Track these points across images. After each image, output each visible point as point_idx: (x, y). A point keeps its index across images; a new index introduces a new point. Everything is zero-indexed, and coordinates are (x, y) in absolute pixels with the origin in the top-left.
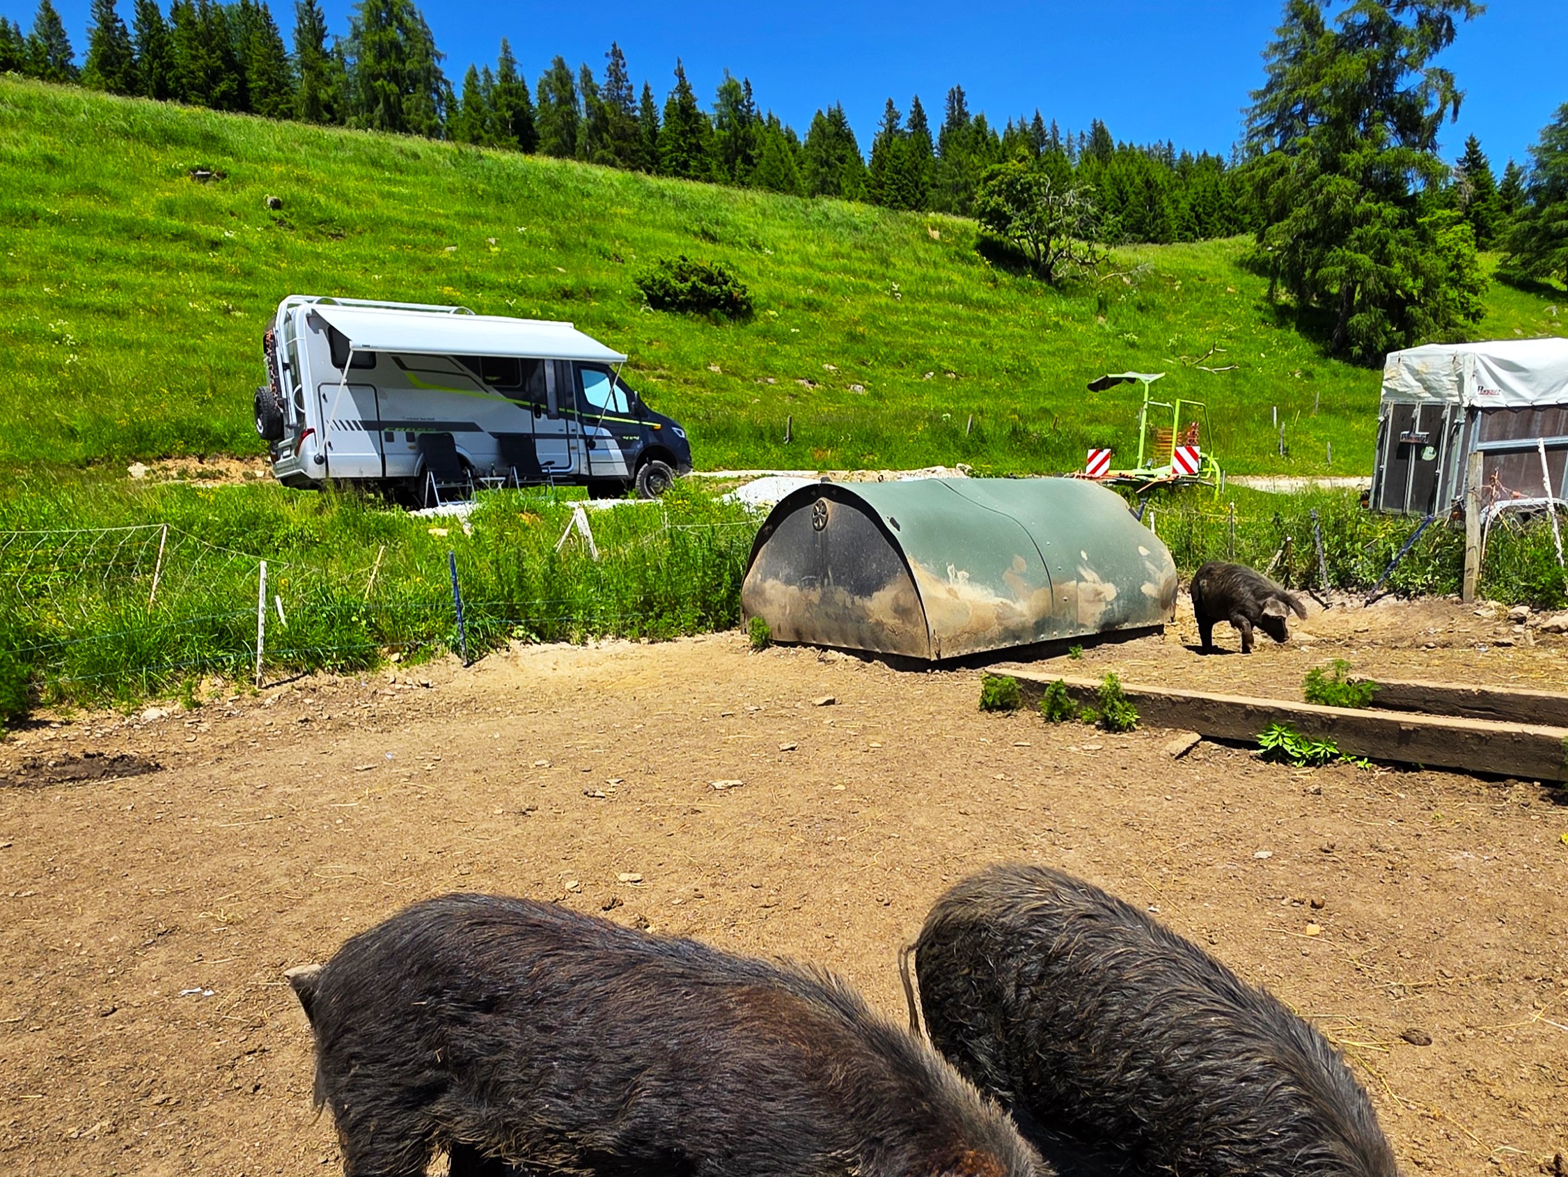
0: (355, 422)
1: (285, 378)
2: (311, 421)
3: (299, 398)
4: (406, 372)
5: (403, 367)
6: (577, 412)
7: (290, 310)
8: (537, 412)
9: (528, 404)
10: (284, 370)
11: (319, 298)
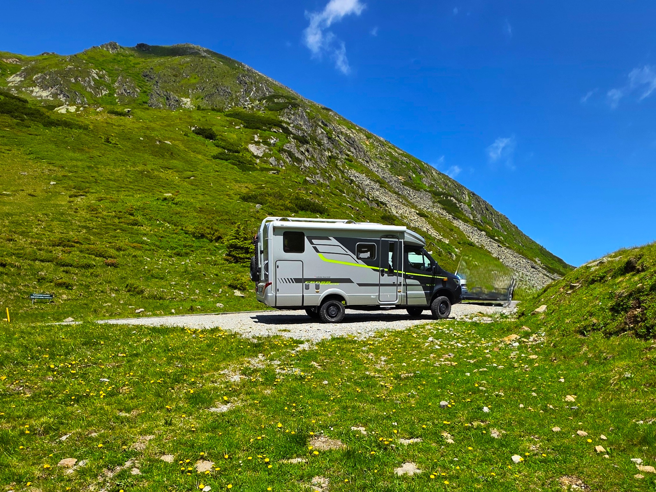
0: (291, 279)
1: (261, 257)
2: (271, 280)
3: (267, 267)
4: (318, 254)
5: (317, 251)
6: (403, 272)
7: (267, 224)
8: (382, 273)
9: (378, 268)
10: (261, 253)
11: (281, 218)
